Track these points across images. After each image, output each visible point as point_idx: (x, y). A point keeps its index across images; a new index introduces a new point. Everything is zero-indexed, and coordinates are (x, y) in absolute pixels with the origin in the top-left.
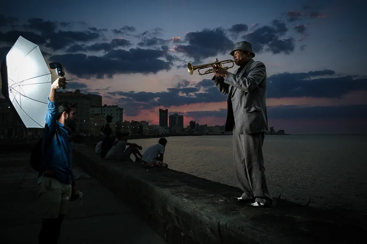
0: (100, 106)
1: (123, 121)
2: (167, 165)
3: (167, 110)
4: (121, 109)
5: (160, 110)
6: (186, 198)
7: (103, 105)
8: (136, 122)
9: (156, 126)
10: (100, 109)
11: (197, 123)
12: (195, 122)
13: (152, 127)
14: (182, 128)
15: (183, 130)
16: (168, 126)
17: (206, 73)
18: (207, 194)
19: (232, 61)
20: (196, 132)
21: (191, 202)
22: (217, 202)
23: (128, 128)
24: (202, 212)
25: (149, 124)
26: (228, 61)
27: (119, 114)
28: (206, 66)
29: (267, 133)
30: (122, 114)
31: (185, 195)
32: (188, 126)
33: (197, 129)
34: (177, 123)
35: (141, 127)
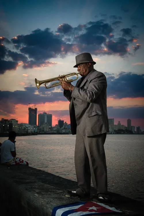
2: (27, 163)
3: (36, 109)
5: (30, 109)
6: (37, 193)
8: (6, 120)
9: (25, 124)
11: (66, 122)
12: (63, 121)
13: (21, 125)
14: (50, 127)
15: (51, 128)
16: (37, 124)
18: (57, 190)
20: (64, 131)
21: (40, 196)
22: (64, 197)
24: (48, 206)
25: (19, 123)
26: (73, 74)
28: (52, 80)
29: (134, 133)
31: (37, 191)
32: (56, 125)
33: (64, 128)
34: (46, 121)
35: (11, 125)
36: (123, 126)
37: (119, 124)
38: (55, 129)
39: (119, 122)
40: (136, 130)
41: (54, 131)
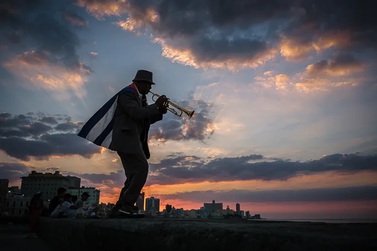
0: (78, 188)
1: (100, 203)
3: (144, 194)
4: (98, 191)
7: (81, 187)
10: (77, 191)
11: (173, 207)
12: (171, 206)
14: (157, 212)
16: (145, 209)
23: (103, 211)
27: (95, 196)
30: (98, 196)
32: (164, 210)
33: (173, 213)
34: (153, 206)
36: (232, 210)
37: (228, 209)
38: (163, 214)
39: (228, 206)
40: (245, 215)
41: (162, 216)
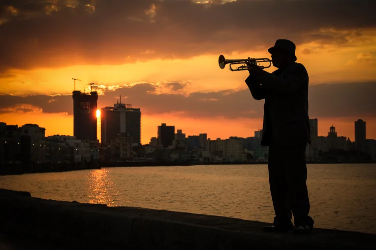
8: (12, 128)
15: (140, 148)
17: (238, 70)
19: (269, 60)
20: (174, 156)
26: (264, 60)
28: (238, 61)
34: (123, 129)
35: (26, 141)
36: (343, 139)
37: (332, 133)
41: (148, 156)
